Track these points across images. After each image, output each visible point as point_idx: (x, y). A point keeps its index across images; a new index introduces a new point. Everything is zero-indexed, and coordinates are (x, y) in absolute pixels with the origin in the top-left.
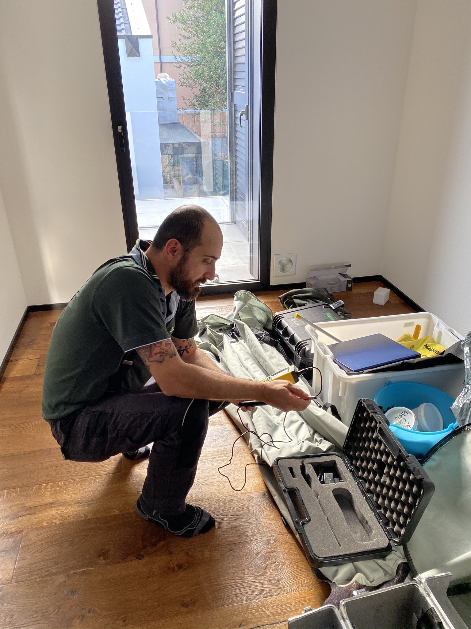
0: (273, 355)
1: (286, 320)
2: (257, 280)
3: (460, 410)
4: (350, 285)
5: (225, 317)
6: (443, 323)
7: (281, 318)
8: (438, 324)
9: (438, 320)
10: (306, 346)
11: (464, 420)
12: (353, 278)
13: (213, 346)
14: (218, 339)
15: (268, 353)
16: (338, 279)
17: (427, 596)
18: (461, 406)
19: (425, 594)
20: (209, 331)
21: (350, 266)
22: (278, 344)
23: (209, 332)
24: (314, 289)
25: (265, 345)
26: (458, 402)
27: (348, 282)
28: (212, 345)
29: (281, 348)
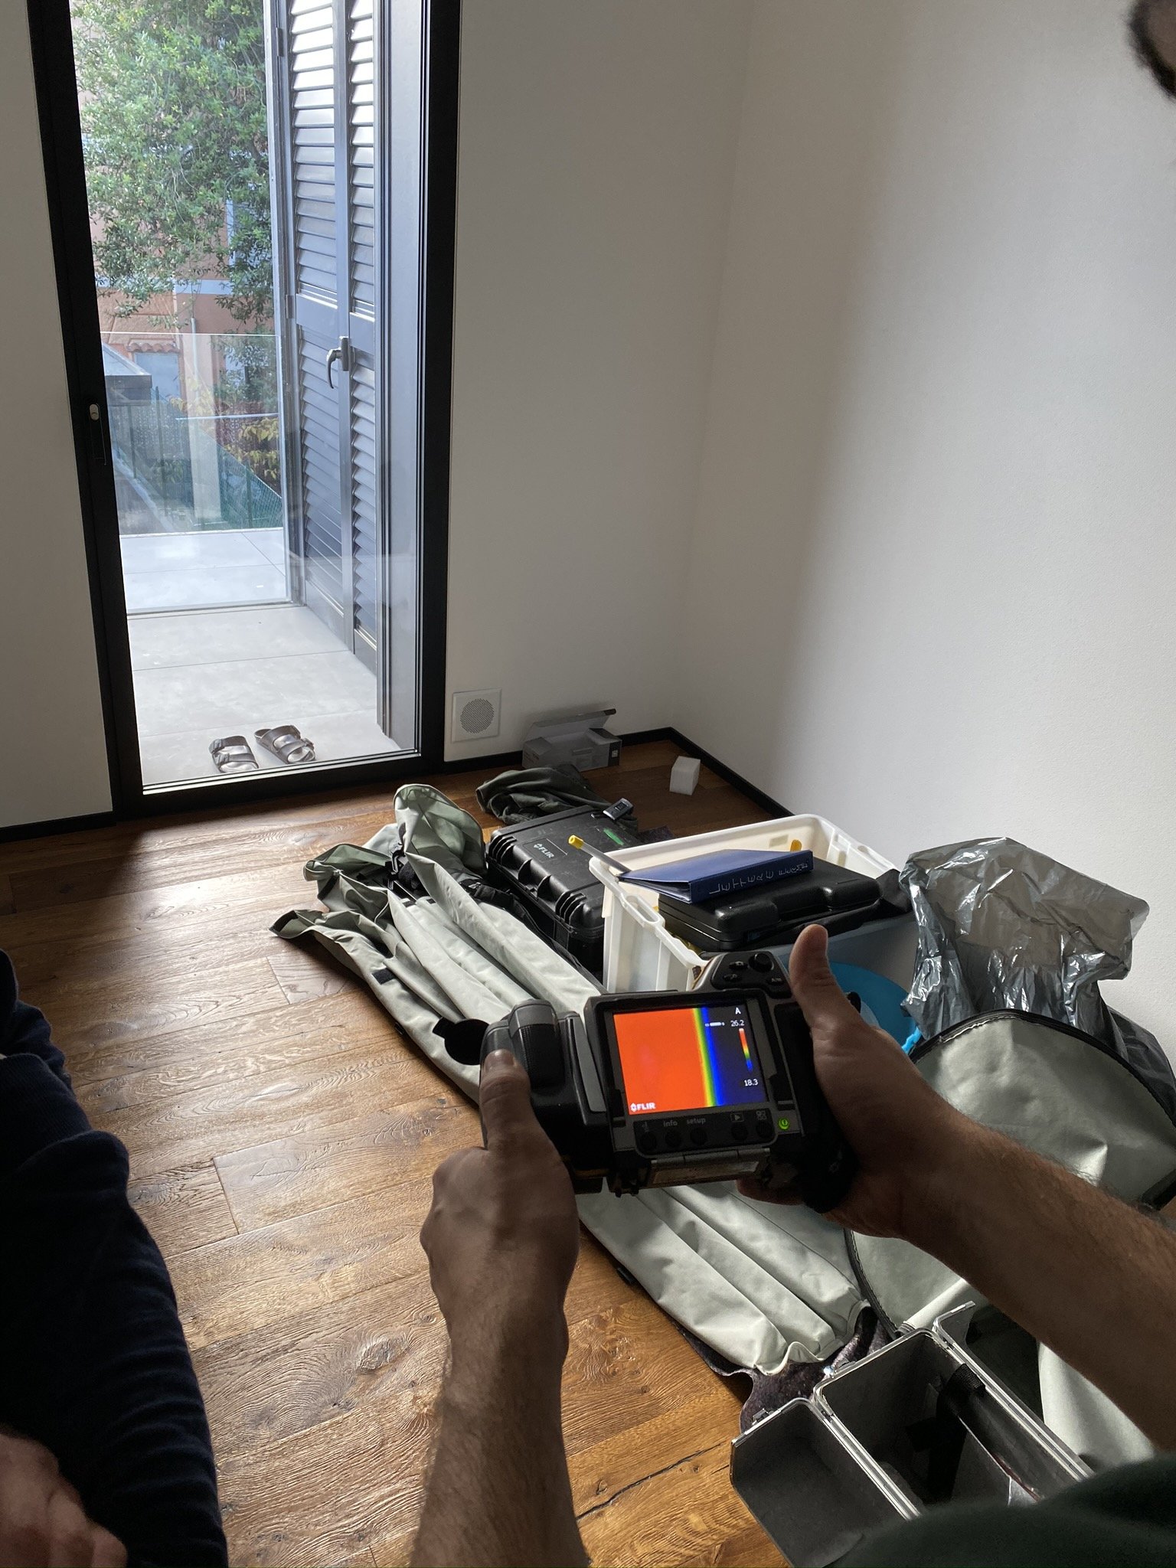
0: (510, 928)
1: (524, 847)
2: (412, 751)
3: (922, 1007)
4: (615, 754)
5: (367, 846)
6: (846, 834)
7: (509, 844)
8: (836, 838)
9: (834, 829)
10: (581, 903)
11: (932, 1026)
12: (620, 737)
13: (364, 919)
14: (371, 901)
15: (497, 925)
16: (589, 740)
17: (948, 1348)
18: (924, 999)
19: (944, 1345)
20: (347, 883)
21: (613, 712)
22: (513, 902)
23: (346, 886)
24: (550, 769)
25: (484, 905)
26: (916, 993)
27: (613, 747)
28: (362, 916)
29: (522, 909)
